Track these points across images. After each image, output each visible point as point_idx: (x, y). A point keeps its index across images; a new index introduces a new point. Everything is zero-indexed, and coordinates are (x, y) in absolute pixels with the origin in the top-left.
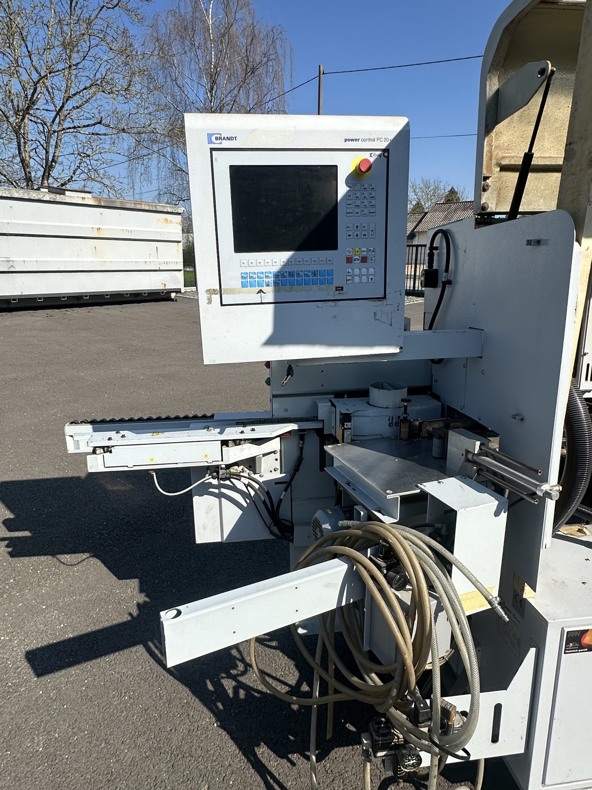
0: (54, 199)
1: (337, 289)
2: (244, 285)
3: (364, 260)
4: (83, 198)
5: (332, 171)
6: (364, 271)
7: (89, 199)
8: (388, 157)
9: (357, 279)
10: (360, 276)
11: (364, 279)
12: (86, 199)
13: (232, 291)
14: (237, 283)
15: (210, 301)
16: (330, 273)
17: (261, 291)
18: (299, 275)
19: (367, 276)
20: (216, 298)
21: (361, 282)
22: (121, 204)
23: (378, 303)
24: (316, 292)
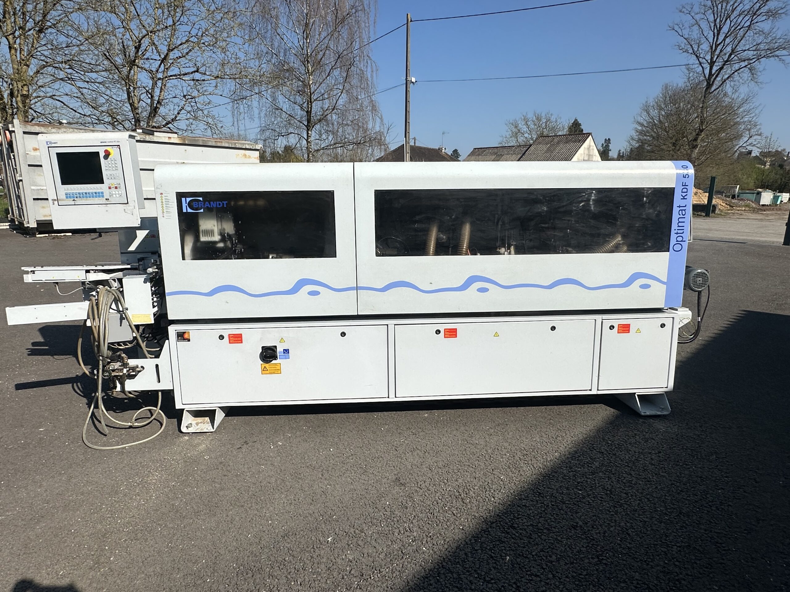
0: (144, 139)
1: (106, 199)
2: (67, 198)
3: (116, 188)
4: (169, 138)
5: (98, 153)
6: (117, 192)
7: (174, 138)
8: (120, 148)
9: (114, 196)
10: (116, 194)
11: (118, 196)
12: (172, 139)
13: (63, 200)
14: (64, 197)
15: (54, 204)
16: (102, 193)
17: (74, 200)
18: (89, 194)
19: (119, 194)
20: (56, 202)
21: (116, 197)
22: (203, 142)
23: (125, 205)
24: (97, 200)
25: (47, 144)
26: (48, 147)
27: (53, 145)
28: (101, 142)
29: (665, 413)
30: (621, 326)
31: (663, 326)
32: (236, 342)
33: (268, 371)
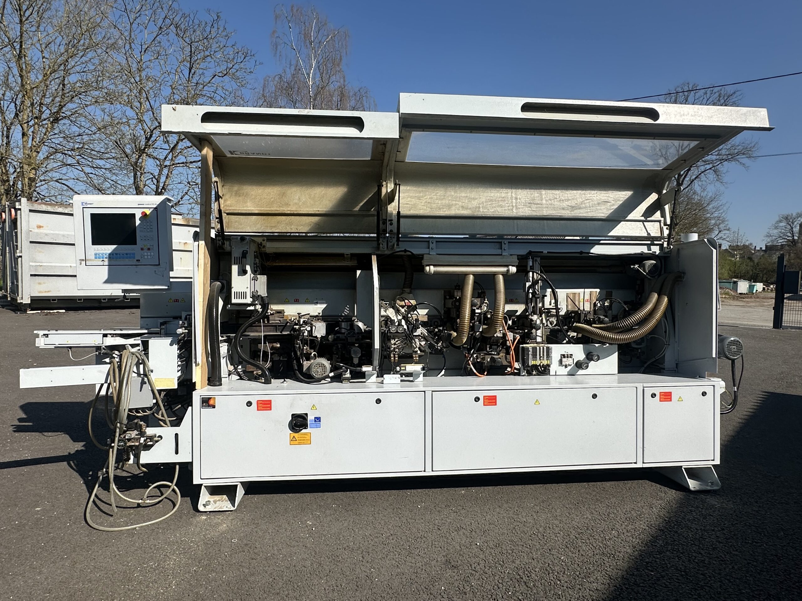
1: (137, 260)
2: (96, 258)
3: (149, 249)
5: (134, 215)
6: (149, 254)
8: (157, 211)
9: (146, 257)
10: (147, 256)
13: (90, 260)
14: (93, 257)
15: (81, 264)
16: (134, 254)
17: (103, 260)
18: (119, 254)
19: (151, 255)
20: (84, 263)
21: (148, 258)
23: (157, 267)
24: (127, 262)
25: (83, 205)
26: (83, 208)
27: (89, 206)
28: (138, 204)
29: (715, 488)
30: (663, 394)
31: (704, 394)
32: (265, 409)
33: (297, 441)
